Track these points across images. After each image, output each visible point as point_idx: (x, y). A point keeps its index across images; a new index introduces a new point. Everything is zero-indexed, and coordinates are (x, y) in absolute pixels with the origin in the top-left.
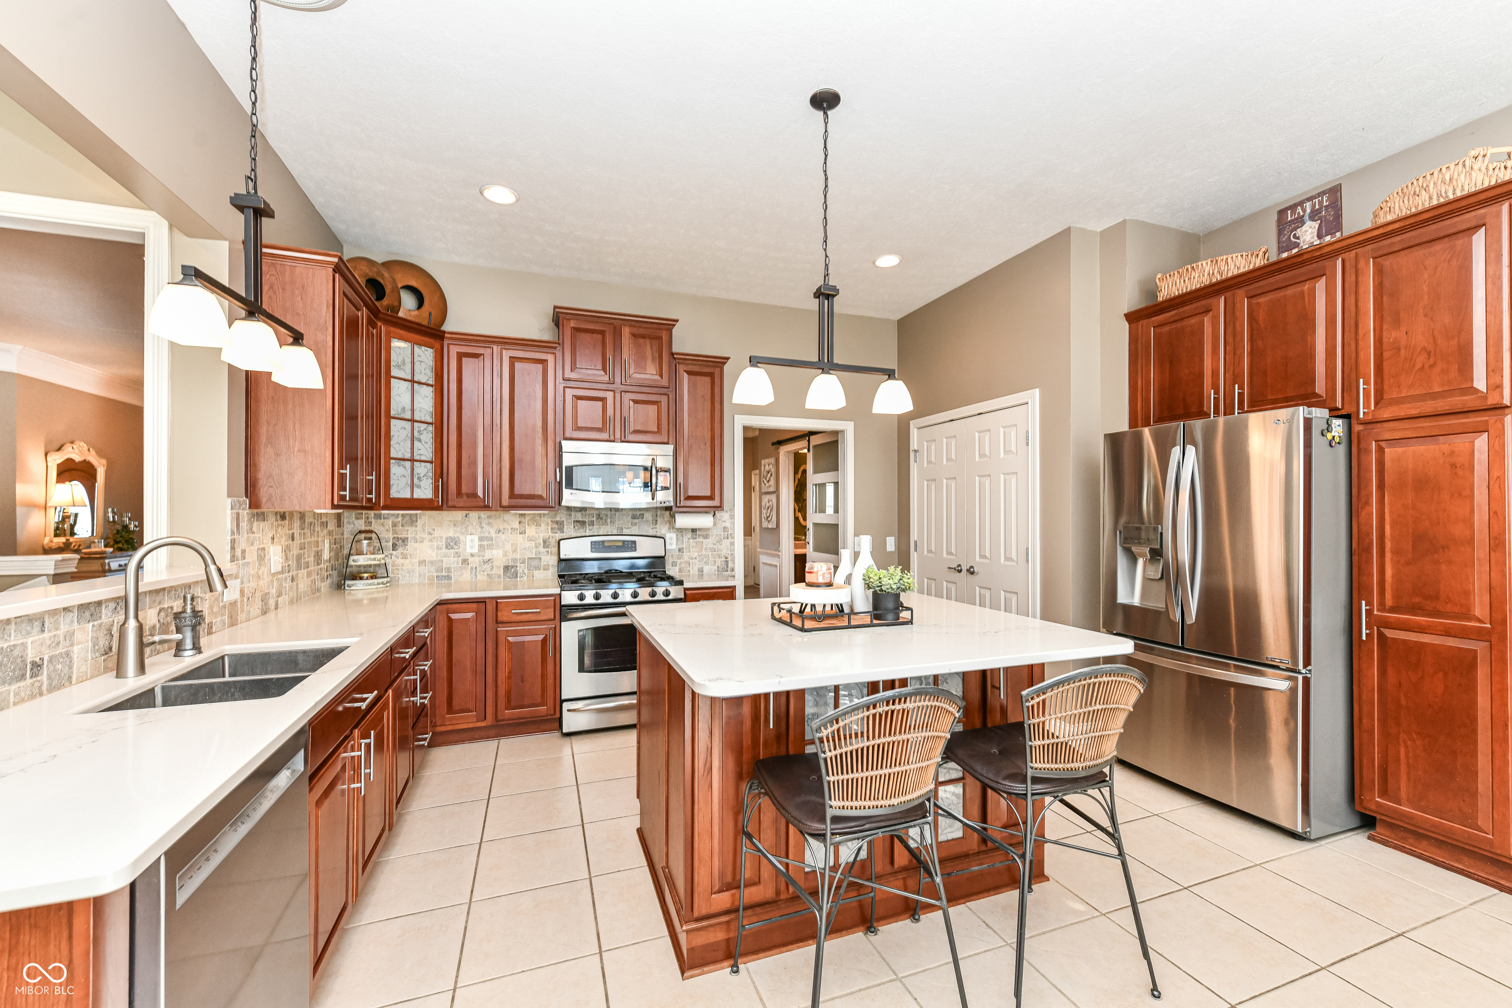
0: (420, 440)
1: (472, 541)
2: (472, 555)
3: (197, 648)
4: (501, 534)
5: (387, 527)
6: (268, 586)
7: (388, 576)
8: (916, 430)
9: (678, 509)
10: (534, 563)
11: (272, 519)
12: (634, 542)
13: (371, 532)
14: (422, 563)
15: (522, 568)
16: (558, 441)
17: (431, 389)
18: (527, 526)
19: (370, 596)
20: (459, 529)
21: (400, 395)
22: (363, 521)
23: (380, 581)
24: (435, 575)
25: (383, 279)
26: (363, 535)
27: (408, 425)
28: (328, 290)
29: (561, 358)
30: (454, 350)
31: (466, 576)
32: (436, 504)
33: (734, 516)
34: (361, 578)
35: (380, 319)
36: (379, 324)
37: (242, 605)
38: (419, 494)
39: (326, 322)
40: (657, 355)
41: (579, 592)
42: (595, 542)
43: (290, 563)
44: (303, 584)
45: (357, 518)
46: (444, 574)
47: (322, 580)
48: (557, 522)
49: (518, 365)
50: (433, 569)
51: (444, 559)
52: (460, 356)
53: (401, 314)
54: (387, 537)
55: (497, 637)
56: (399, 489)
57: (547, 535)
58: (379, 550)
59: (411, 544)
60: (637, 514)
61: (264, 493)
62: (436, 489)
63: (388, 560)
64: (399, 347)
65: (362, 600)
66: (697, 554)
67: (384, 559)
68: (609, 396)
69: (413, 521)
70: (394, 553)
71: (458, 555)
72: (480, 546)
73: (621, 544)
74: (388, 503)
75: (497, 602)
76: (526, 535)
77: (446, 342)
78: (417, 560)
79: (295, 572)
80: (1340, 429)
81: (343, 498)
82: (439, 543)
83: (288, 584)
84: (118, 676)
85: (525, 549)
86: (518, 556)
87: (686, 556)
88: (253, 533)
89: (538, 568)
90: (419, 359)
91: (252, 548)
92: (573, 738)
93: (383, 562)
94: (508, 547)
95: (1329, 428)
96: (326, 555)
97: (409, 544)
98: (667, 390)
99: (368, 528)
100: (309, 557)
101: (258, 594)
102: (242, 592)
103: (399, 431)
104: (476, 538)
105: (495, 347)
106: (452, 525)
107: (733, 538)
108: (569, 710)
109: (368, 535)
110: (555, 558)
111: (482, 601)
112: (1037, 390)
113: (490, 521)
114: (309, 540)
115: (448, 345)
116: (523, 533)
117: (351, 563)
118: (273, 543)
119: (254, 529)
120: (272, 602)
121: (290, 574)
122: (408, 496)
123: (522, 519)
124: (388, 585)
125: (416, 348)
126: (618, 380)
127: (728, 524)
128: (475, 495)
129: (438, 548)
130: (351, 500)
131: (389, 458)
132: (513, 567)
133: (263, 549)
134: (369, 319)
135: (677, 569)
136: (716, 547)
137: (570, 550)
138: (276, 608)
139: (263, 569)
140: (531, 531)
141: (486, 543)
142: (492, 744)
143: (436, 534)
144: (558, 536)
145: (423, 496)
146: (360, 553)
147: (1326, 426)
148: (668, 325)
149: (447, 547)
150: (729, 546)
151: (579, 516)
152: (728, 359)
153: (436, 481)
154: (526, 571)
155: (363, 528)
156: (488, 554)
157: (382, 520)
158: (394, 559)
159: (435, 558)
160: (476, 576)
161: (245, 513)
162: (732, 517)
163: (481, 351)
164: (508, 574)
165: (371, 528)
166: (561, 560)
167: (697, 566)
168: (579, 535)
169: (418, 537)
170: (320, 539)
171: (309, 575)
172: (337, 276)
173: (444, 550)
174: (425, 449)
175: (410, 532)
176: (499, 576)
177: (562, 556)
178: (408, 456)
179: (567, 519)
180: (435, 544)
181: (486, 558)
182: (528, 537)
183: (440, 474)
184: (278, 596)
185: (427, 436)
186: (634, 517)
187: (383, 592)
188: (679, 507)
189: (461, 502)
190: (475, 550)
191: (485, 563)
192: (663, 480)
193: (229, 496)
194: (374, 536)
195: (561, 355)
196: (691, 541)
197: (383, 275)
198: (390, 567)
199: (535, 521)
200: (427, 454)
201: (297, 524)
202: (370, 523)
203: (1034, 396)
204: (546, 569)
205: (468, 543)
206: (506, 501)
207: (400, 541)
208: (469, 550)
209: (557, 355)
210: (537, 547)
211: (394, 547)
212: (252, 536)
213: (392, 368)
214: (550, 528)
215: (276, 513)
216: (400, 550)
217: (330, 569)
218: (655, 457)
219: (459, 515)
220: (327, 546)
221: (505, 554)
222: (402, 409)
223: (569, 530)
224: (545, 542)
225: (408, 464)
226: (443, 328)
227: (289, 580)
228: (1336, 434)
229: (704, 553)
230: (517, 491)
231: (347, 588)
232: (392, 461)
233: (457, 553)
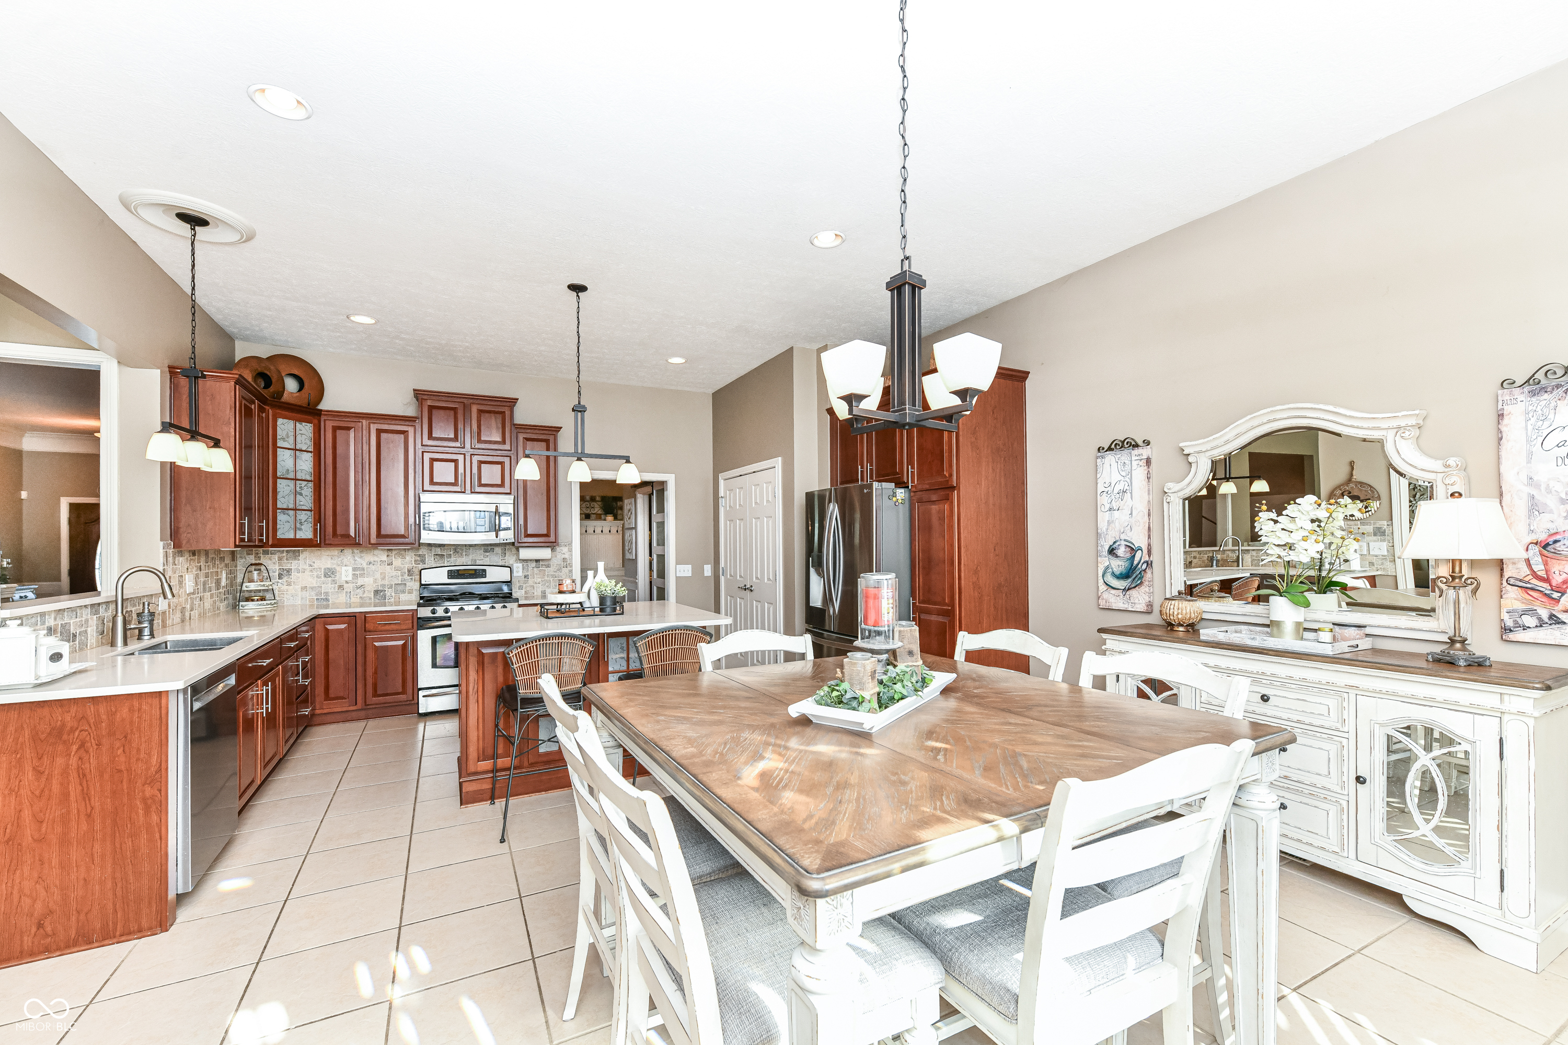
0: (301, 494)
1: (346, 571)
2: (347, 582)
3: (152, 635)
4: (371, 565)
5: (274, 561)
6: (185, 603)
7: (275, 599)
8: (722, 481)
9: (519, 545)
10: (400, 587)
11: (187, 555)
12: (484, 571)
13: (261, 564)
14: (304, 588)
15: (388, 592)
16: (417, 492)
17: (310, 454)
18: (393, 559)
19: (260, 614)
20: (335, 562)
21: (285, 460)
22: (253, 556)
23: (269, 602)
24: (315, 598)
25: (270, 372)
26: (253, 567)
27: (291, 483)
28: (231, 397)
29: (420, 430)
30: (330, 425)
31: (342, 598)
32: (315, 543)
33: (572, 549)
34: (253, 600)
35: (268, 405)
36: (267, 407)
37: (169, 614)
38: (301, 535)
39: (229, 419)
40: (500, 426)
41: (433, 608)
42: (451, 571)
43: (199, 587)
44: (208, 604)
45: (248, 554)
46: (323, 597)
47: (221, 601)
48: (419, 556)
49: (383, 436)
50: (313, 593)
51: (322, 585)
52: (335, 429)
53: (283, 400)
54: (273, 568)
55: (365, 643)
56: (285, 531)
57: (411, 566)
58: (267, 579)
59: (294, 574)
60: (488, 548)
61: (184, 537)
62: (315, 531)
63: (275, 587)
64: (285, 427)
65: (254, 617)
66: (540, 580)
67: (271, 585)
68: (460, 458)
69: (296, 556)
70: (280, 581)
71: (334, 582)
72: (354, 574)
73: (473, 572)
74: (276, 542)
75: (365, 616)
76: (393, 566)
77: (323, 418)
78: (300, 586)
79: (202, 594)
80: (903, 495)
81: (242, 540)
82: (318, 573)
83: (197, 602)
84: (112, 646)
85: (392, 577)
86: (386, 582)
87: (531, 581)
88: (176, 565)
89: (403, 592)
90: (301, 432)
91: (175, 575)
92: (428, 718)
93: (270, 587)
94: (378, 576)
95: (894, 495)
96: (224, 582)
97: (293, 574)
98: (509, 452)
99: (257, 562)
100: (211, 583)
101: (179, 608)
102: (169, 605)
103: (284, 488)
104: (350, 569)
105: (364, 422)
106: (330, 559)
107: (571, 567)
108: (424, 696)
109: (258, 567)
110: (418, 584)
111: (353, 616)
112: (780, 458)
113: (362, 555)
114: (212, 570)
115: (325, 420)
116: (390, 564)
117: (244, 588)
118: (187, 572)
119: (176, 562)
120: (187, 614)
121: (199, 595)
122: (292, 536)
123: (390, 553)
124: (275, 605)
125: (297, 424)
126: (468, 445)
127: (566, 556)
128: (348, 536)
129: (317, 577)
130: (249, 541)
131: (275, 508)
132: (382, 591)
133: (182, 576)
134: (260, 406)
135: (523, 591)
136: (557, 574)
137: (430, 577)
138: (190, 619)
139: (181, 590)
140: (397, 562)
141: (358, 572)
142: (362, 724)
143: (316, 566)
144: (421, 566)
145: (304, 537)
146: (251, 581)
147: (892, 493)
148: (512, 402)
149: (325, 576)
150: (568, 574)
151: (439, 551)
152: (561, 428)
153: (315, 525)
154: (393, 594)
155: (254, 562)
156: (360, 581)
157: (270, 555)
158: (279, 586)
159: (315, 585)
160: (350, 598)
161: (171, 551)
162: (570, 551)
163: (352, 425)
164: (378, 597)
165: (260, 562)
166: (421, 585)
167: (541, 589)
168: (439, 565)
169: (300, 568)
170: (219, 570)
171: (212, 596)
172: (237, 386)
173: (323, 578)
174: (306, 500)
175: (293, 565)
176: (370, 599)
177: (423, 582)
178: (291, 506)
179: (428, 553)
180: (315, 574)
181: (359, 584)
182: (395, 568)
183: (318, 518)
184: (191, 611)
185: (308, 491)
186: (486, 551)
187: (271, 611)
188: (520, 543)
189: (336, 541)
190: (350, 578)
191: (357, 588)
192: (506, 522)
193: (161, 540)
194: (263, 568)
195: (420, 427)
196: (535, 569)
197: (270, 369)
198: (276, 592)
199: (401, 553)
200: (307, 505)
201: (203, 559)
202: (259, 558)
203: (778, 462)
204: (410, 592)
205: (344, 573)
206: (374, 539)
207: (285, 572)
208: (344, 578)
209: (417, 427)
210: (402, 576)
211: (280, 576)
212: (175, 567)
213: (278, 441)
214: (413, 560)
215: (190, 551)
216: (285, 579)
217: (226, 593)
218: (498, 505)
219: (335, 552)
220: (224, 575)
221: (375, 581)
222: (286, 472)
223: (430, 561)
224: (409, 571)
225: (291, 513)
226: (320, 407)
227: (198, 599)
228: (899, 498)
229: (546, 578)
230: (383, 532)
231: (241, 608)
232: (278, 511)
233: (334, 580)
